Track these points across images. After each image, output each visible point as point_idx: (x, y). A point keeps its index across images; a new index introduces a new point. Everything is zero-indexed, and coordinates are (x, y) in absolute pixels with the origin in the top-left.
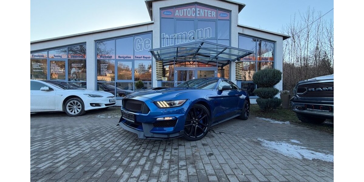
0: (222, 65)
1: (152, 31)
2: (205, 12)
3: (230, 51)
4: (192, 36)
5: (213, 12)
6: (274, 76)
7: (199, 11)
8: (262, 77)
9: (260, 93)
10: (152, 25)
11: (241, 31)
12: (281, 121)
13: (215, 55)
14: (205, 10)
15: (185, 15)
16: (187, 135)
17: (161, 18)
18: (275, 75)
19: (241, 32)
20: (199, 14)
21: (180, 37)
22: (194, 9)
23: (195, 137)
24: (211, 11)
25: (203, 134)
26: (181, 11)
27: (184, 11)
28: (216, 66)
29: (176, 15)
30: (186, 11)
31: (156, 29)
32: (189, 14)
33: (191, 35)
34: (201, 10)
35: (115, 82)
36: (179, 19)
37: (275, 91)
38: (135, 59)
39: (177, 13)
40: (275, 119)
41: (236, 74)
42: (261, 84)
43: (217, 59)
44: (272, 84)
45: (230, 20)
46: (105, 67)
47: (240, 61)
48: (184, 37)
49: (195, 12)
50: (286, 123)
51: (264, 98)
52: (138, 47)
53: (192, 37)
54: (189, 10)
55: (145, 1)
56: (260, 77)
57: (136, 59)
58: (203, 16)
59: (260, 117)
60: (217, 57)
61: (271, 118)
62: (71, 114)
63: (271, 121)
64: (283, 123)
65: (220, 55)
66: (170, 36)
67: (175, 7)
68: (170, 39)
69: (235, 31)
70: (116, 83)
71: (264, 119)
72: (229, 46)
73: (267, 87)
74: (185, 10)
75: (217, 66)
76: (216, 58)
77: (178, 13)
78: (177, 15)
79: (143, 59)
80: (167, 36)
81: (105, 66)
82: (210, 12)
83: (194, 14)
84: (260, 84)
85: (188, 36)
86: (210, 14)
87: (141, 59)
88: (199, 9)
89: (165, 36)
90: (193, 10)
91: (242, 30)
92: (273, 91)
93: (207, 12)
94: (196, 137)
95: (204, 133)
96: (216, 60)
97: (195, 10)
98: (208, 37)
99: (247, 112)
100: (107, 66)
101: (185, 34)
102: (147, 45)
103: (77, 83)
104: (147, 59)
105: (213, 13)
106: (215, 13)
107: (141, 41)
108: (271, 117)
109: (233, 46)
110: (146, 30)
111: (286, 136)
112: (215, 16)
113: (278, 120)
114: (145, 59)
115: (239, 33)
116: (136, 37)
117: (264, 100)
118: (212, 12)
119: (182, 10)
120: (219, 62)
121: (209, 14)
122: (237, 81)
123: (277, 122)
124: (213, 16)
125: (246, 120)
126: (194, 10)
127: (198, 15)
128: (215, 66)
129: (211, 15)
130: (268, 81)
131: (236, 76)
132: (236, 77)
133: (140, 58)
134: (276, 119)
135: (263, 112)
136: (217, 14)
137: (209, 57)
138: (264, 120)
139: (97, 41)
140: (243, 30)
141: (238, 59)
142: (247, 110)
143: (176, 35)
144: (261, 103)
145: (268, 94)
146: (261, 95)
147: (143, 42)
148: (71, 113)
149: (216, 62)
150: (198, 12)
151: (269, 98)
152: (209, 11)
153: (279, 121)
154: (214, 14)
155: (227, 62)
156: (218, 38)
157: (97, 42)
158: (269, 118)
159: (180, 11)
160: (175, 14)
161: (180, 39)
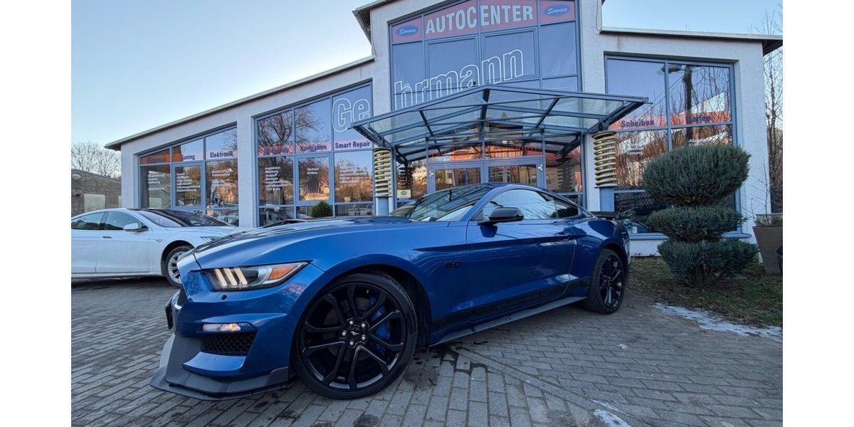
0: (562, 147)
1: (371, 80)
2: (502, 12)
3: (581, 106)
4: (469, 78)
5: (525, 8)
6: (716, 166)
7: (488, 11)
8: (671, 173)
9: (669, 225)
10: (372, 66)
11: (612, 45)
12: (746, 323)
13: (536, 121)
14: (503, 7)
15: (451, 28)
16: (318, 380)
17: (392, 46)
18: (721, 163)
19: (613, 49)
20: (487, 19)
21: (439, 85)
22: (473, 9)
23: (349, 388)
24: (519, 7)
25: (381, 376)
26: (441, 19)
27: (447, 20)
28: (541, 150)
29: (427, 32)
30: (454, 18)
31: (380, 74)
32: (461, 25)
33: (467, 76)
34: (493, 8)
35: (295, 206)
36: (435, 42)
37: (722, 216)
38: (335, 149)
39: (430, 27)
40: (723, 313)
41: (597, 169)
42: (670, 196)
43: (542, 131)
44: (710, 193)
45: (577, 22)
46: (274, 174)
47: (609, 130)
48: (449, 84)
49: (477, 16)
50: (764, 332)
51: (683, 239)
52: (342, 122)
53: (472, 80)
54: (461, 15)
55: (353, 12)
56: (667, 175)
57: (339, 149)
58: (498, 21)
59: (670, 304)
60: (541, 127)
61: (707, 309)
62: (175, 283)
63: (706, 321)
64: (753, 331)
65: (549, 121)
66: (413, 87)
67: (424, 12)
68: (414, 92)
69: (594, 48)
70: (298, 208)
71: (681, 311)
72: (576, 91)
73: (694, 204)
74: (450, 16)
75: (544, 151)
76: (539, 128)
77: (432, 26)
78: (430, 31)
79: (352, 148)
80: (408, 87)
81: (273, 170)
82: (517, 10)
83: (475, 20)
84: (668, 196)
85: (460, 80)
86: (519, 13)
87: (349, 148)
88: (487, 7)
89: (402, 89)
90: (472, 11)
91: (616, 42)
92: (716, 219)
93: (510, 11)
94: (354, 388)
95: (386, 373)
96: (539, 134)
97: (477, 11)
98: (514, 77)
99: (616, 288)
100: (277, 172)
101: (453, 75)
102: (361, 115)
103: (222, 210)
104: (363, 147)
105: (527, 10)
106: (531, 9)
107: (347, 106)
108: (711, 307)
109: (587, 89)
110: (359, 80)
111: (739, 401)
112: (531, 18)
113: (734, 321)
114: (357, 148)
115: (606, 54)
116: (337, 100)
117: (685, 248)
118: (522, 8)
119: (443, 17)
120: (546, 139)
121: (515, 13)
122: (601, 188)
123: (727, 327)
124: (525, 18)
125: (610, 313)
126: (475, 12)
127: (484, 23)
128: (538, 150)
129: (521, 16)
130: (695, 185)
131: (598, 174)
132: (599, 179)
133: (346, 146)
134: (731, 314)
135: (686, 285)
136: (536, 13)
137: (521, 127)
138: (680, 317)
139: (257, 117)
140: (618, 44)
141: (600, 127)
142: (616, 281)
143: (429, 82)
144: (675, 256)
145: (699, 227)
146: (675, 232)
147: (352, 109)
148: (176, 280)
149: (541, 142)
150: (484, 15)
151: (703, 242)
152: (515, 7)
153: (739, 323)
154: (529, 13)
155: (573, 138)
156: (544, 76)
157: (259, 119)
158: (703, 307)
159: (438, 19)
160: (425, 30)
161: (439, 90)
